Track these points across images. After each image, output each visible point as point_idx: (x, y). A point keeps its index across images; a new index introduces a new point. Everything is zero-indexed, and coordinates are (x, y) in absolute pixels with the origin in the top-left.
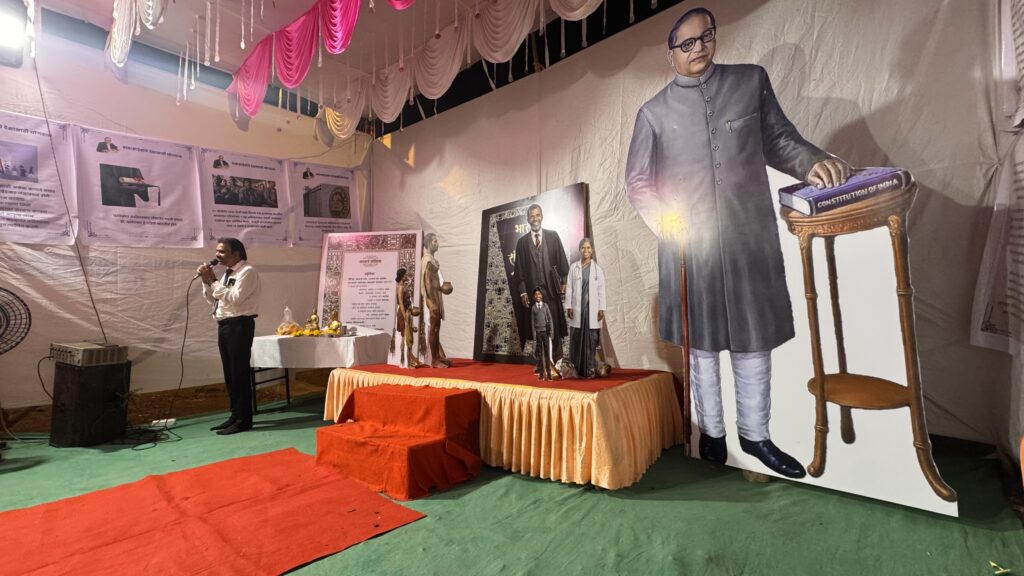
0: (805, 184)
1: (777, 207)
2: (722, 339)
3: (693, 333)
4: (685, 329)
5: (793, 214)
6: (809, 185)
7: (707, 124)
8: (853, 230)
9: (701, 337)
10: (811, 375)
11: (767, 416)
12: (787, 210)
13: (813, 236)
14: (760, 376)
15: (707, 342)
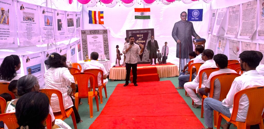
0: (196, 39)
1: (193, 41)
2: (185, 57)
7: (185, 28)
9: (182, 57)
12: (194, 41)
15: (183, 57)
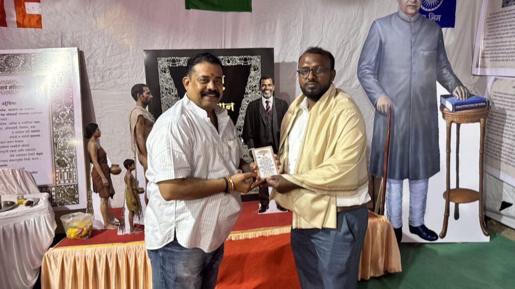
2: (405, 173)
3: (390, 169)
4: (385, 167)
5: (445, 109)
6: (453, 96)
7: (412, 47)
8: (468, 122)
9: (394, 171)
10: (445, 189)
11: (424, 213)
13: (452, 122)
14: (423, 192)
